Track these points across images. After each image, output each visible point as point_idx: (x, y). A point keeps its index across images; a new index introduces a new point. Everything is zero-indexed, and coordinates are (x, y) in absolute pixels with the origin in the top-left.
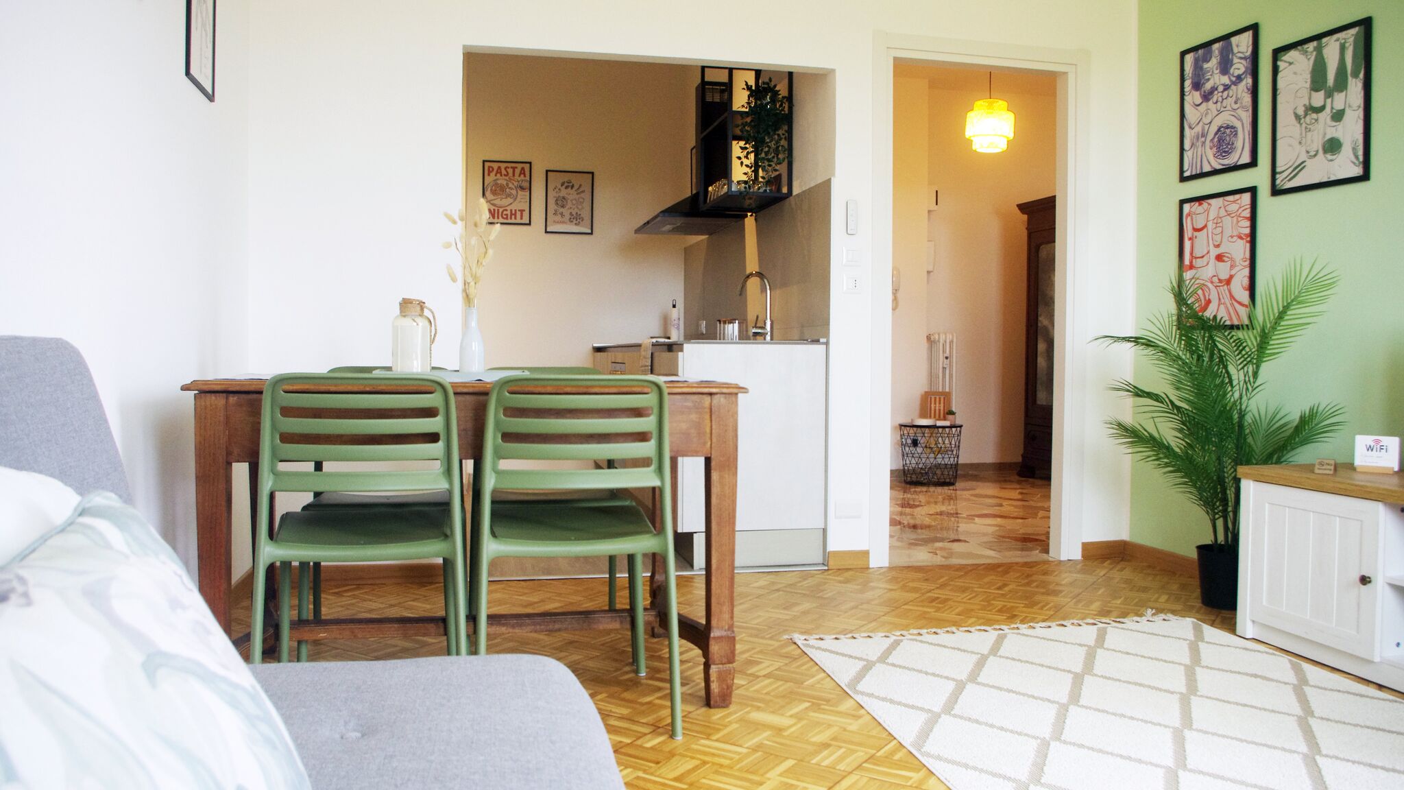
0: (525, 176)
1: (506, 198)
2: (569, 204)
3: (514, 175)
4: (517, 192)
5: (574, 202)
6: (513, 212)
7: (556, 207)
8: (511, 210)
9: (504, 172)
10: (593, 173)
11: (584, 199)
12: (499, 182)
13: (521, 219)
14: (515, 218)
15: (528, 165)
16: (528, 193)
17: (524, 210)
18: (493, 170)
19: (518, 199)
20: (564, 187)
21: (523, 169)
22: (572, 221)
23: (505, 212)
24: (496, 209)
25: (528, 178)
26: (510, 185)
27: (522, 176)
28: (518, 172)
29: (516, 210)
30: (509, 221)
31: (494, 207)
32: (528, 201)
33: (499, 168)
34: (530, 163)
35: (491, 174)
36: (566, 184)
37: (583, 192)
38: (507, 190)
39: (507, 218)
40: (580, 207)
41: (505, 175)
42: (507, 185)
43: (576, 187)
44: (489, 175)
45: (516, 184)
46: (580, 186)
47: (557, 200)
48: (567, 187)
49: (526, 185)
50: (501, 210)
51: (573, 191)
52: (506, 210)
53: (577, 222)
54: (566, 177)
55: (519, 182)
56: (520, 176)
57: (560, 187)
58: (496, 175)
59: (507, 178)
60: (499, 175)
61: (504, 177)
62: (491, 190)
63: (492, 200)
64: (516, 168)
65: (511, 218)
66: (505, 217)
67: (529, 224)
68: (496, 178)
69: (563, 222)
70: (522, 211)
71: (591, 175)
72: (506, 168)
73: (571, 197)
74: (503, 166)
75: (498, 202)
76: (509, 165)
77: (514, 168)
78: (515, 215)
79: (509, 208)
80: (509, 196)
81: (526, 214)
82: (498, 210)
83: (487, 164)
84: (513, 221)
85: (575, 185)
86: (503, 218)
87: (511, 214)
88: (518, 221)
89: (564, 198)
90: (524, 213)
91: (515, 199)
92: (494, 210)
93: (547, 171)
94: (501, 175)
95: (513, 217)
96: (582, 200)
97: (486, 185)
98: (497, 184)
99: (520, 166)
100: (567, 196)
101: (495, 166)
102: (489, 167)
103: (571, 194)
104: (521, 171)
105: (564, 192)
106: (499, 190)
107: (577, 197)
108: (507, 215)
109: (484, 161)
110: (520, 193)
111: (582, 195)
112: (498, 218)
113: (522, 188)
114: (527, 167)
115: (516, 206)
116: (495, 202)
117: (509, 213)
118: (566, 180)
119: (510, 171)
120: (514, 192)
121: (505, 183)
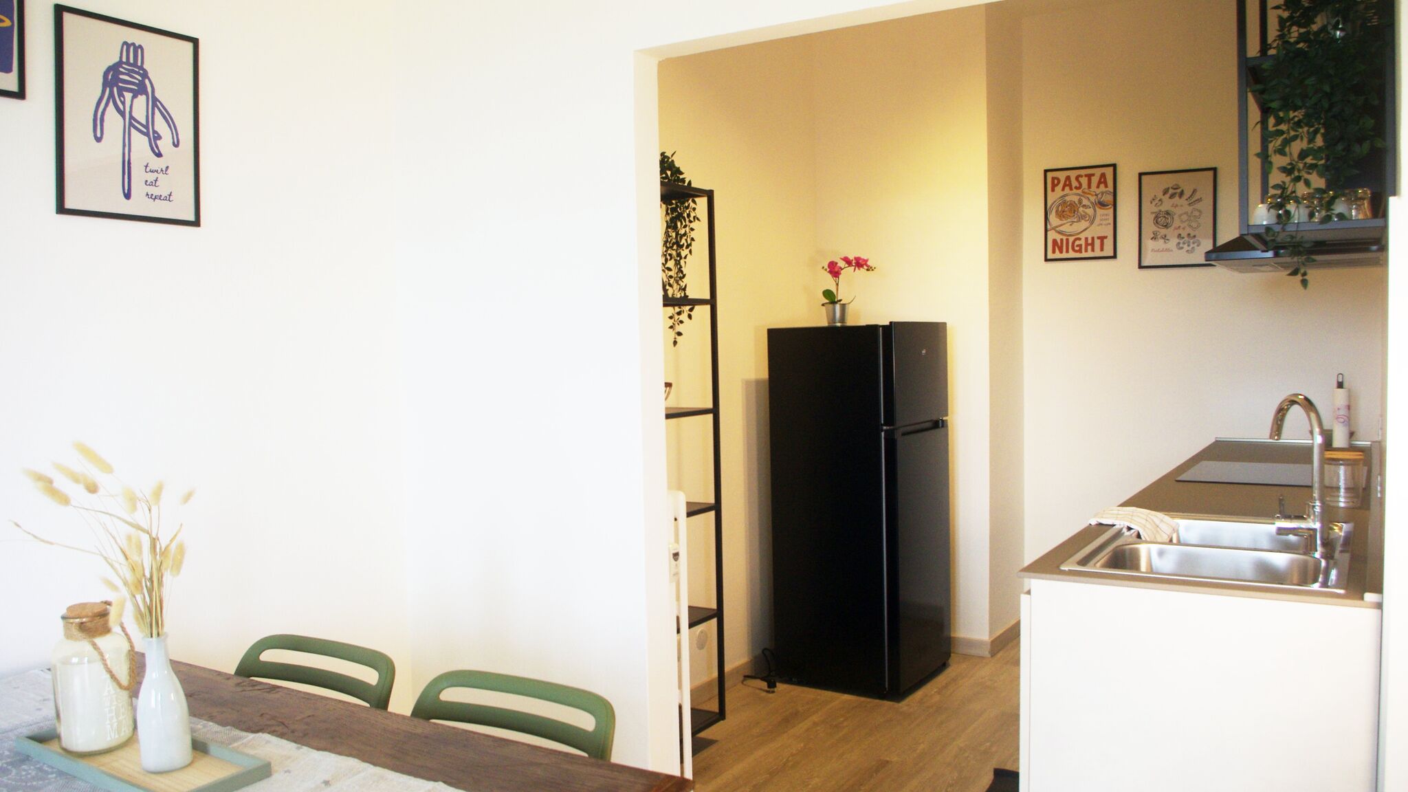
0: (1106, 186)
1: (1079, 221)
2: (1177, 223)
3: (1089, 186)
4: (1095, 211)
5: (1185, 217)
6: (1090, 241)
7: (1155, 228)
8: (1086, 239)
9: (1074, 184)
10: (1215, 170)
11: (1200, 211)
12: (1067, 199)
13: (1102, 249)
14: (1093, 250)
15: (1111, 169)
16: (1111, 211)
17: (1106, 237)
18: (1059, 181)
19: (1097, 221)
20: (1168, 196)
21: (1103, 175)
22: (1182, 248)
23: (1077, 243)
24: (1064, 238)
25: (1111, 188)
26: (1085, 202)
27: (1102, 186)
28: (1095, 180)
29: (1093, 238)
30: (1084, 255)
31: (1061, 237)
32: (1111, 221)
33: (1068, 178)
34: (1114, 166)
35: (1056, 188)
36: (1171, 191)
37: (1200, 200)
38: (1081, 209)
39: (1080, 251)
40: (1194, 225)
41: (1076, 188)
42: (1080, 202)
43: (1187, 194)
44: (1053, 190)
45: (1093, 199)
46: (1194, 191)
47: (1156, 218)
48: (1172, 196)
49: (1110, 198)
50: (1071, 239)
51: (1183, 201)
52: (1080, 239)
53: (1190, 248)
54: (1169, 181)
55: (1097, 195)
56: (1098, 187)
57: (1160, 195)
58: (1063, 189)
59: (1079, 192)
60: (1067, 188)
61: (1075, 191)
62: (1057, 211)
63: (1057, 227)
64: (1093, 175)
65: (1086, 251)
66: (1077, 248)
67: (1115, 257)
68: (1062, 193)
69: (1168, 250)
70: (1102, 239)
71: (1211, 173)
72: (1077, 178)
73: (1178, 211)
74: (1073, 174)
75: (1067, 228)
76: (1083, 172)
77: (1089, 176)
78: (1093, 244)
79: (1082, 236)
80: (1082, 218)
81: (1109, 243)
82: (1067, 240)
83: (1050, 175)
84: (1090, 254)
85: (1185, 192)
86: (1074, 250)
87: (1087, 244)
88: (1098, 253)
89: (1167, 213)
90: (1105, 240)
91: (1092, 223)
92: (1062, 240)
93: (1141, 175)
94: (1071, 189)
95: (1089, 248)
96: (1197, 213)
97: (1048, 207)
98: (1065, 202)
99: (1098, 172)
100: (1173, 209)
101: (1062, 176)
102: (1053, 179)
103: (1180, 207)
104: (1100, 179)
105: (1167, 205)
106: (1068, 210)
107: (1189, 209)
108: (1080, 246)
109: (1046, 171)
110: (1100, 211)
111: (1198, 206)
112: (1067, 251)
113: (1102, 205)
114: (1109, 172)
115: (1095, 231)
116: (1061, 228)
117: (1082, 242)
118: (1170, 186)
119: (1084, 181)
120: (1090, 211)
121: (1076, 199)
